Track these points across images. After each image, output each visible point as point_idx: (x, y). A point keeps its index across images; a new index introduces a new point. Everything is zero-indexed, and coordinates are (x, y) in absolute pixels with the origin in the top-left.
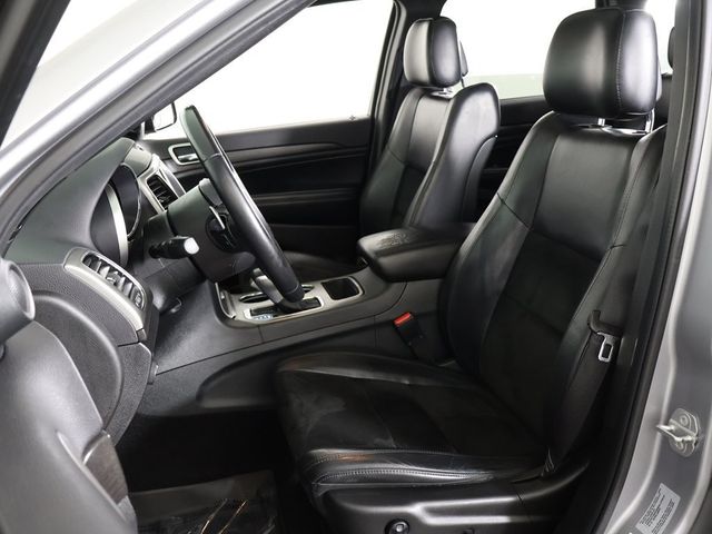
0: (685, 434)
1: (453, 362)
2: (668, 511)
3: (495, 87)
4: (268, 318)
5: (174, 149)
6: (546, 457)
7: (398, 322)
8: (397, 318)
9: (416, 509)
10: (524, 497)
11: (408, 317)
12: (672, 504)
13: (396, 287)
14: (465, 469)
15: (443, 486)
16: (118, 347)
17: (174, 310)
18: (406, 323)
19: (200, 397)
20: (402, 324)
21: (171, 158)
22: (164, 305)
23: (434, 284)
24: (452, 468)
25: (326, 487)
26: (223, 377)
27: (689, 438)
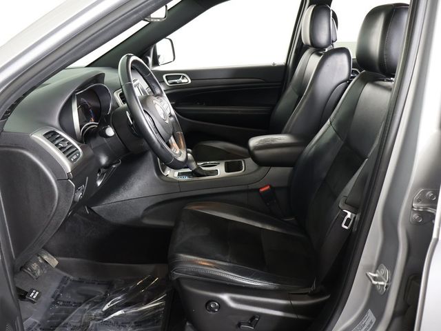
0: (381, 280)
1: (293, 219)
2: (369, 326)
3: (350, 51)
4: (186, 178)
5: (166, 77)
6: (312, 283)
7: (262, 190)
8: (261, 188)
9: (225, 297)
10: (293, 302)
11: (268, 187)
12: (371, 322)
13: (264, 169)
14: (260, 280)
15: (245, 287)
16: (58, 180)
17: (114, 166)
18: (266, 191)
19: (143, 217)
20: (263, 192)
21: (164, 82)
22: (107, 161)
23: (288, 170)
24: (252, 278)
25: (177, 275)
26: (157, 208)
27: (382, 283)
